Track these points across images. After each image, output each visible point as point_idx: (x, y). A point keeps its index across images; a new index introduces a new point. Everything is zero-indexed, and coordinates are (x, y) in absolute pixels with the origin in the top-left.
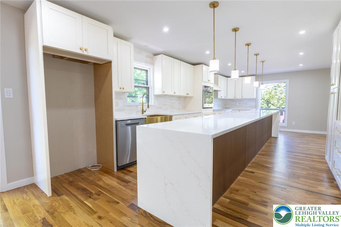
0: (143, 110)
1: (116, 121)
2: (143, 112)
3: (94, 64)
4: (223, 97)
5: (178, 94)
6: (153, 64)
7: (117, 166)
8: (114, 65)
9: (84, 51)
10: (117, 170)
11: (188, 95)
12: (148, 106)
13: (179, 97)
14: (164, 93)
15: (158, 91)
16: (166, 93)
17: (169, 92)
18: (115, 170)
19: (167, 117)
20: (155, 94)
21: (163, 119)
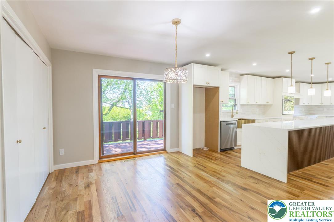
0: (232, 115)
1: (221, 122)
2: (232, 116)
3: (206, 88)
4: (306, 104)
5: (259, 103)
6: (239, 82)
7: (220, 149)
8: (220, 89)
9: (208, 84)
10: (220, 151)
11: (268, 103)
12: (237, 112)
13: (260, 105)
14: (248, 103)
15: (243, 102)
16: (250, 103)
17: (252, 102)
18: (219, 151)
19: (250, 121)
20: (241, 104)
21: (247, 122)
